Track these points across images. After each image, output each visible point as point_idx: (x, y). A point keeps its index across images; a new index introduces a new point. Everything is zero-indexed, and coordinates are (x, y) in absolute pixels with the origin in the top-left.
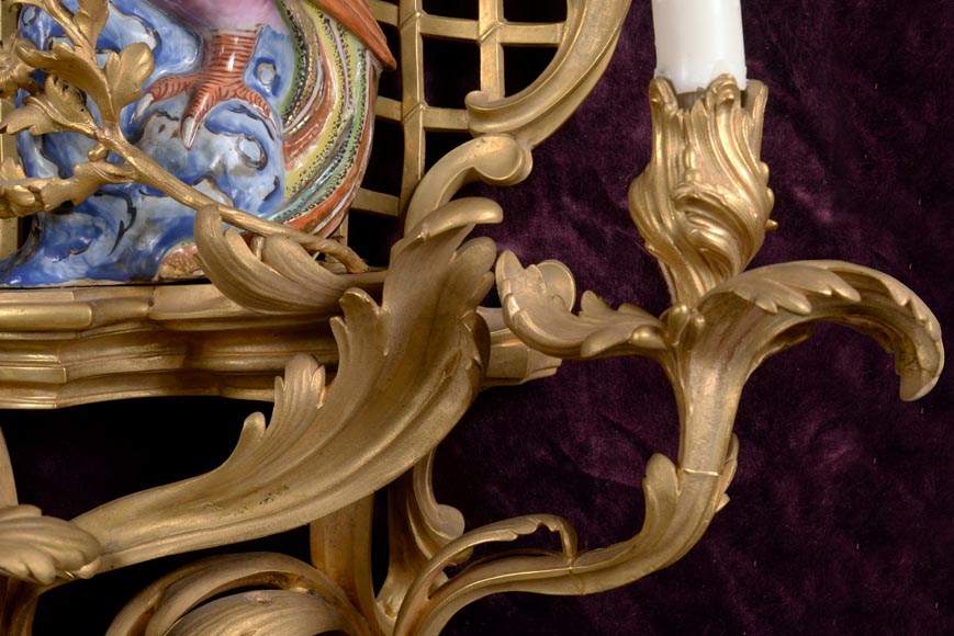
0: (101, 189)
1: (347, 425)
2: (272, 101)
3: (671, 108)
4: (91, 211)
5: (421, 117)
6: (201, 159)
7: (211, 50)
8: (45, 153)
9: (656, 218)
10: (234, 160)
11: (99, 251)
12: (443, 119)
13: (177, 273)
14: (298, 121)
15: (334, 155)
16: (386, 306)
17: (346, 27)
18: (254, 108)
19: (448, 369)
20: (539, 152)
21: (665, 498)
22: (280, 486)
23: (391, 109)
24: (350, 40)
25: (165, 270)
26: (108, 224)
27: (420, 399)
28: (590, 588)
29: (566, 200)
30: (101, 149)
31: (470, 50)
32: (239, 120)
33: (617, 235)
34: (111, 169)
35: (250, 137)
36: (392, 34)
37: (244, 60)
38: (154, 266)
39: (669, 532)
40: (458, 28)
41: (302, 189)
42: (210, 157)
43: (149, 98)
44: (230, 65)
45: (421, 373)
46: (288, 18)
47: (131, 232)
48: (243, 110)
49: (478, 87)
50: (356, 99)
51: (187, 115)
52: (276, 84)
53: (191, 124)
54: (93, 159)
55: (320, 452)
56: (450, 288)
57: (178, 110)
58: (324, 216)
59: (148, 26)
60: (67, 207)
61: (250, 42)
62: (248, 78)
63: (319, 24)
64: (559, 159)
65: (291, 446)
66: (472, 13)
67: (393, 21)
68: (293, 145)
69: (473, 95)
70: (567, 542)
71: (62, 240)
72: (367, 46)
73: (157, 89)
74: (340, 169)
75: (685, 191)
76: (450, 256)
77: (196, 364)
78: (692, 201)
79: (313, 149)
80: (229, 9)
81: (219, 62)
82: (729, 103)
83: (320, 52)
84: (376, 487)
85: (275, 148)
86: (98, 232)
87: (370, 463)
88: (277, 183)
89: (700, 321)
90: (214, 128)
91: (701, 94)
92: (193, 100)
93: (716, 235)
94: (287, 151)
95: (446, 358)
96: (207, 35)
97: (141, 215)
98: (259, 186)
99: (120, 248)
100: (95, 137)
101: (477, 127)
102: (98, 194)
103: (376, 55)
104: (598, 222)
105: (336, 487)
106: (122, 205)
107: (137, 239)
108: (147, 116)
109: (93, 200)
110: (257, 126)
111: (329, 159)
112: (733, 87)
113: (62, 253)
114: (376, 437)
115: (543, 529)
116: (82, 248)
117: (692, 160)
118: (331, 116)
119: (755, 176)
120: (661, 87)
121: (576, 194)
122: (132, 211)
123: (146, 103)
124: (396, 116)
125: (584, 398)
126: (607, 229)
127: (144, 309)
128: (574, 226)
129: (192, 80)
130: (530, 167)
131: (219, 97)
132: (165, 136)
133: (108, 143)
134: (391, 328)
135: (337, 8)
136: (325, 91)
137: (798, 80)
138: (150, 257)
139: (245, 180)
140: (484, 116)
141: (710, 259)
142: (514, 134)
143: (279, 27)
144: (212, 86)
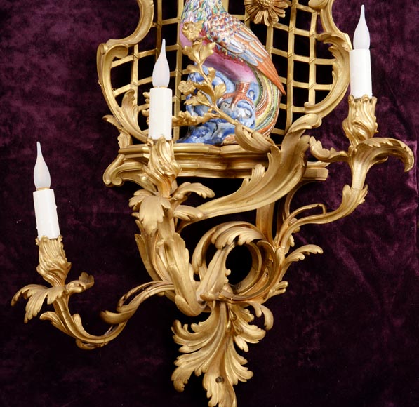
0: (210, 120)
1: (270, 182)
2: (253, 101)
3: (353, 102)
4: (206, 126)
5: (292, 109)
6: (235, 114)
7: (238, 87)
8: (194, 111)
9: (349, 128)
10: (244, 115)
11: (208, 136)
12: (298, 109)
13: (228, 142)
14: (260, 107)
15: (269, 116)
16: (282, 150)
17: (273, 83)
18: (249, 102)
19: (296, 169)
20: (323, 119)
21: (347, 195)
22: (251, 198)
23: (284, 107)
24: (274, 86)
25: (225, 141)
26: (211, 129)
27: (289, 177)
28: (330, 221)
29: (331, 134)
30: (211, 110)
31: (306, 91)
32: (245, 105)
33: (345, 144)
34: (214, 115)
35: (248, 109)
36: (285, 86)
37: (247, 90)
38: (222, 140)
39: (349, 204)
40: (303, 85)
41: (260, 124)
42: (238, 114)
43: (222, 98)
44: (243, 91)
45: (289, 170)
46: (258, 80)
47: (216, 132)
48: (246, 102)
49: (308, 101)
50: (275, 102)
51: (232, 103)
52: (254, 97)
53: (233, 105)
54: (209, 112)
55: (262, 189)
56: (298, 147)
57: (230, 101)
58: (266, 131)
59: (222, 80)
60: (200, 124)
61: (248, 85)
62: (247, 94)
63: (266, 82)
64: (330, 122)
65: (255, 187)
66: (307, 81)
67: (285, 83)
68: (258, 113)
69: (306, 104)
70: (324, 209)
71: (198, 133)
72: (278, 88)
73: (225, 96)
74: (270, 119)
75: (354, 121)
76: (298, 139)
77: (230, 168)
78: (356, 123)
79: (263, 114)
80: (244, 76)
81: (240, 90)
82: (366, 101)
83: (266, 89)
84: (276, 200)
85: (254, 113)
86: (208, 131)
87: (275, 193)
88: (254, 122)
89: (356, 150)
90: (239, 106)
91: (360, 99)
92: (234, 99)
93: (362, 132)
94: (257, 114)
95: (296, 166)
96: (237, 83)
97: (219, 127)
98: (250, 122)
99: (213, 136)
100: (210, 107)
101: (307, 112)
102: (209, 121)
103: (281, 91)
104: (340, 140)
105: (265, 199)
106: (215, 124)
107: (218, 134)
108: (222, 103)
109: (207, 123)
110: (250, 107)
111: (267, 117)
112: (368, 98)
113: (198, 136)
114: (277, 186)
115: (318, 206)
116: (203, 135)
117: (357, 114)
118: (268, 106)
119: (372, 119)
120: (351, 97)
121: (334, 133)
122: (217, 126)
123: (221, 100)
124: (285, 108)
125: (334, 189)
126: (342, 143)
127: (219, 152)
128: (333, 142)
129: (234, 94)
130: (321, 123)
131: (241, 99)
132: (227, 108)
133: (213, 108)
134: (283, 156)
135: (271, 78)
136: (267, 99)
137: (398, 103)
138: (221, 138)
139: (246, 120)
140: (309, 109)
141: (360, 138)
142: (317, 114)
143: (256, 82)
144: (239, 96)
